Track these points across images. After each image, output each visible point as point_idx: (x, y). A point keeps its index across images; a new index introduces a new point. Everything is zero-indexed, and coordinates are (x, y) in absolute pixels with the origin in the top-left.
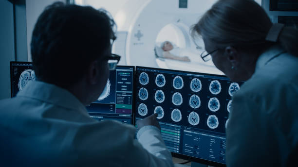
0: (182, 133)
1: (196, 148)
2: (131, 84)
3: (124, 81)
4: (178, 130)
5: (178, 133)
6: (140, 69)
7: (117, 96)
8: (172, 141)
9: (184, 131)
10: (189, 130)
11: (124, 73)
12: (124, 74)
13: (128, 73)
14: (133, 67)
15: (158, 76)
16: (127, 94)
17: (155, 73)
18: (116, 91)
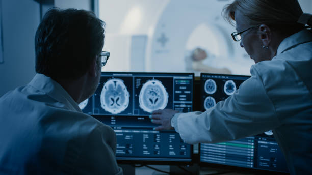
0: (256, 145)
1: (273, 160)
2: (191, 93)
3: (183, 90)
4: (251, 142)
5: (251, 145)
6: (205, 76)
7: (175, 107)
8: (245, 154)
9: (259, 142)
10: (264, 141)
11: (183, 81)
12: (183, 83)
13: (187, 81)
14: (193, 74)
15: (227, 83)
16: (186, 104)
17: (224, 79)
18: (174, 102)
